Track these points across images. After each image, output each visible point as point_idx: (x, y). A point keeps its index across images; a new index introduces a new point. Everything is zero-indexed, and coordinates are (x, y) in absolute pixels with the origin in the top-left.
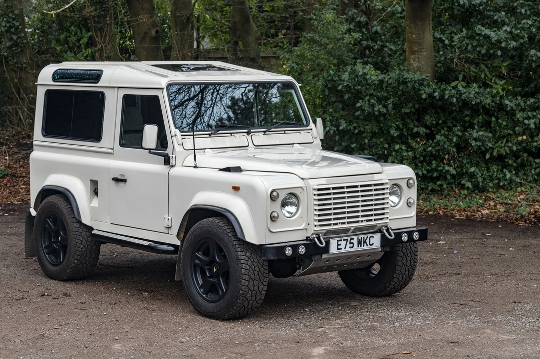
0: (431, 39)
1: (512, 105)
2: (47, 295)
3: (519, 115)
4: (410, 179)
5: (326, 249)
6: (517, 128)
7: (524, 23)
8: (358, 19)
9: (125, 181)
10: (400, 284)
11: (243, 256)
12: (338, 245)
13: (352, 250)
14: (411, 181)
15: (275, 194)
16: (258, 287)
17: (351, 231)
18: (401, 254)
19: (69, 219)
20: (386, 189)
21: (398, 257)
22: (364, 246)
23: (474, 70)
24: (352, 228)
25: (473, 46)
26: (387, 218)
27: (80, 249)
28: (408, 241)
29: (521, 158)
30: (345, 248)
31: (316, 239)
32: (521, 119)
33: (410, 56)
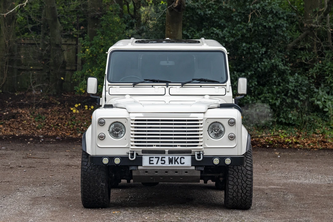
0: (181, 35)
7: (239, 27)
8: (131, 21)
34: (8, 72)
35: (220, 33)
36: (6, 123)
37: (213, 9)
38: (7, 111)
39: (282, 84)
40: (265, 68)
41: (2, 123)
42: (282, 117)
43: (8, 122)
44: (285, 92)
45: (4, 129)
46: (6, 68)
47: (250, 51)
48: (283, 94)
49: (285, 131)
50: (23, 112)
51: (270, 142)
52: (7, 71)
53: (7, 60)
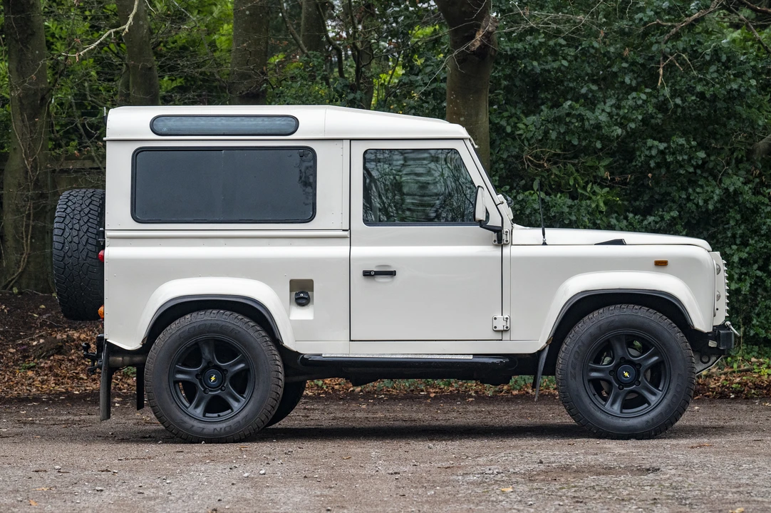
8: (351, 96)
23: (557, 173)
34: (33, 240)
35: (588, 114)
36: (42, 365)
37: (564, 58)
38: (41, 337)
39: (751, 242)
40: (706, 202)
41: (32, 364)
42: (758, 323)
43: (46, 363)
44: (761, 262)
45: (39, 378)
46: (27, 232)
47: (666, 159)
48: (755, 266)
49: (767, 360)
50: (83, 336)
51: (734, 386)
52: (29, 237)
53: (29, 210)
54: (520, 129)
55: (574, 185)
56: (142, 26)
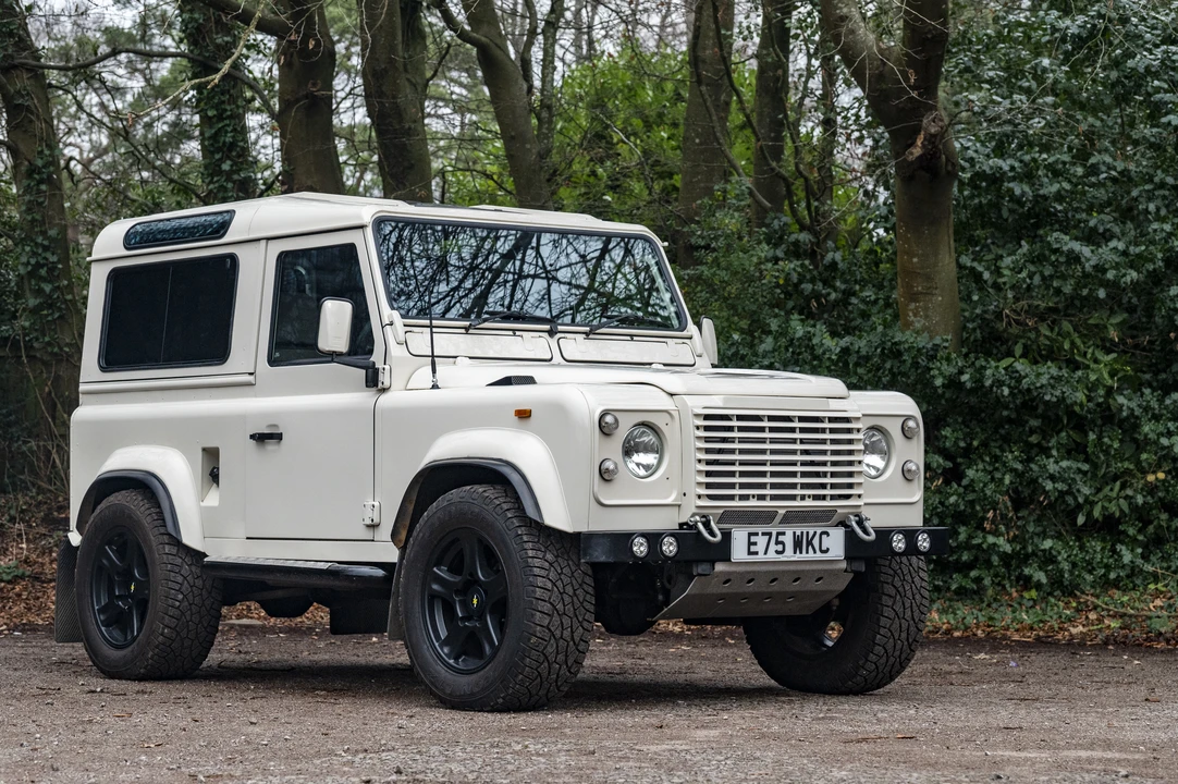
0: (953, 268)
1: (1133, 405)
2: (102, 691)
3: (1147, 428)
4: (909, 418)
5: (723, 550)
6: (1144, 456)
7: (1155, 231)
8: (793, 238)
9: (278, 437)
10: (890, 663)
11: (538, 561)
12: (750, 544)
13: (782, 558)
14: (911, 424)
15: (609, 419)
16: (572, 632)
17: (778, 519)
18: (892, 592)
19: (153, 537)
20: (855, 432)
21: (884, 598)
22: (807, 552)
23: (1048, 333)
24: (782, 512)
25: (1044, 278)
26: (859, 496)
27: (178, 604)
28: (905, 553)
29: (1155, 523)
30: (765, 553)
31: (700, 526)
32: (1152, 436)
33: (907, 305)
35: (1086, 251)
54: (1004, 276)
55: (1072, 349)
56: (529, 150)
